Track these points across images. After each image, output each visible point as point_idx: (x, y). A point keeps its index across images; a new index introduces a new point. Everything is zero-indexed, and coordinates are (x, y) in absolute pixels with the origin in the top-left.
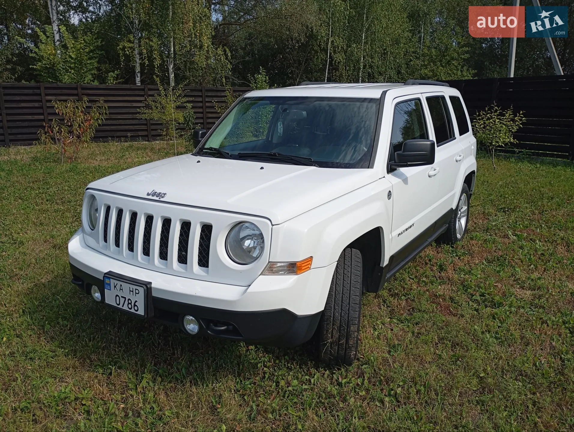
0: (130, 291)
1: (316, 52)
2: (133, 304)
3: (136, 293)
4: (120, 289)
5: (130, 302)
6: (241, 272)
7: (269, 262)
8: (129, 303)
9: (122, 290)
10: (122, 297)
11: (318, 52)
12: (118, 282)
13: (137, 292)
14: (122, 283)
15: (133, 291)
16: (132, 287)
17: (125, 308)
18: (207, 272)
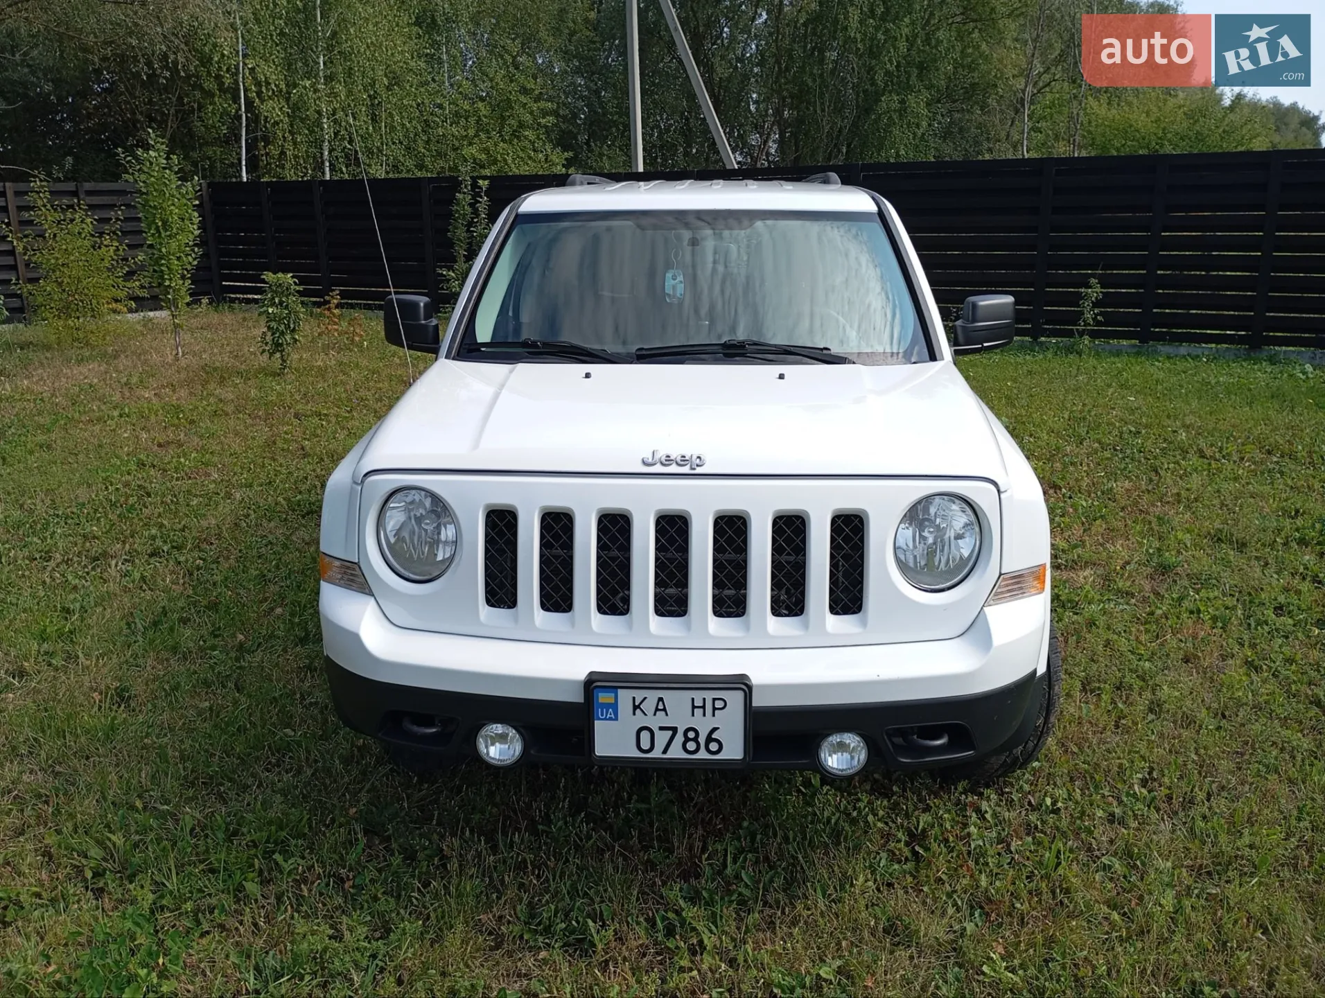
0: (694, 707)
1: (211, 94)
2: (702, 740)
3: (714, 709)
4: (657, 709)
5: (691, 735)
6: (945, 608)
7: (1001, 575)
8: (687, 740)
9: (664, 709)
10: (661, 728)
11: (213, 95)
12: (643, 693)
13: (719, 704)
14: (661, 694)
15: (704, 707)
16: (698, 696)
17: (676, 752)
18: (864, 623)
